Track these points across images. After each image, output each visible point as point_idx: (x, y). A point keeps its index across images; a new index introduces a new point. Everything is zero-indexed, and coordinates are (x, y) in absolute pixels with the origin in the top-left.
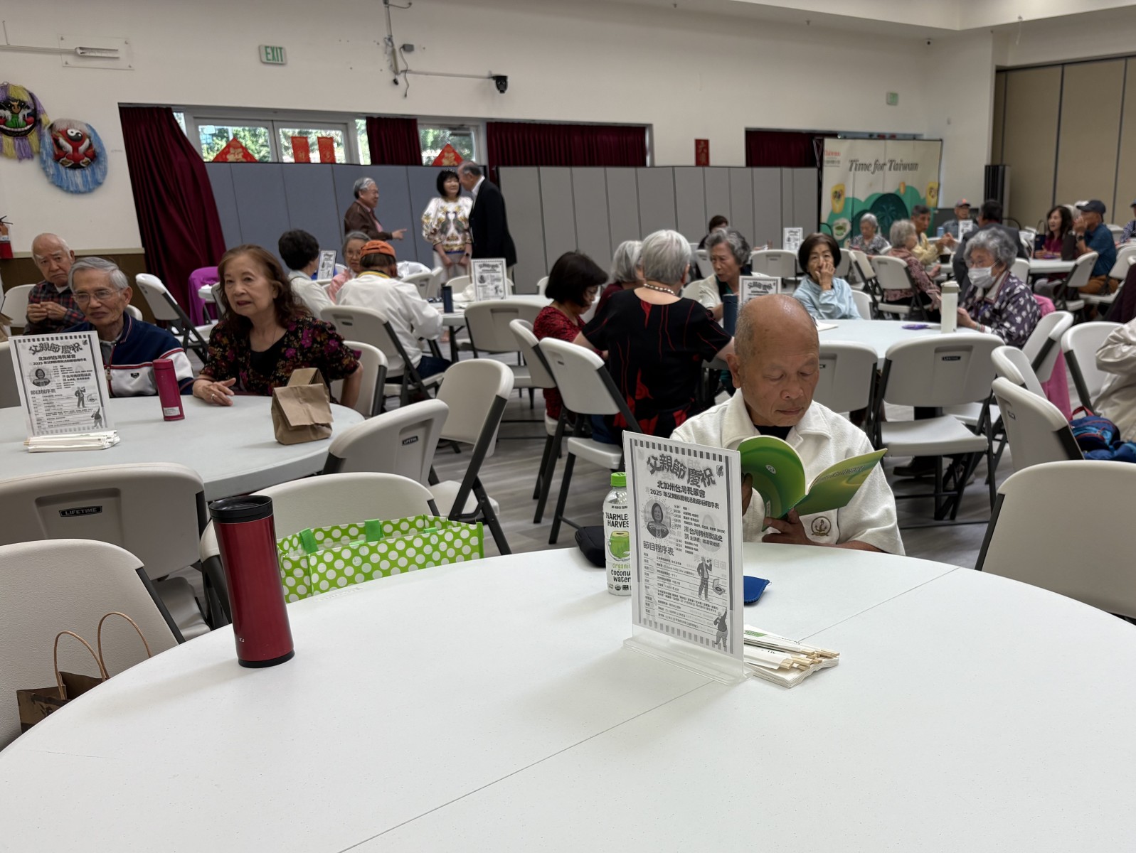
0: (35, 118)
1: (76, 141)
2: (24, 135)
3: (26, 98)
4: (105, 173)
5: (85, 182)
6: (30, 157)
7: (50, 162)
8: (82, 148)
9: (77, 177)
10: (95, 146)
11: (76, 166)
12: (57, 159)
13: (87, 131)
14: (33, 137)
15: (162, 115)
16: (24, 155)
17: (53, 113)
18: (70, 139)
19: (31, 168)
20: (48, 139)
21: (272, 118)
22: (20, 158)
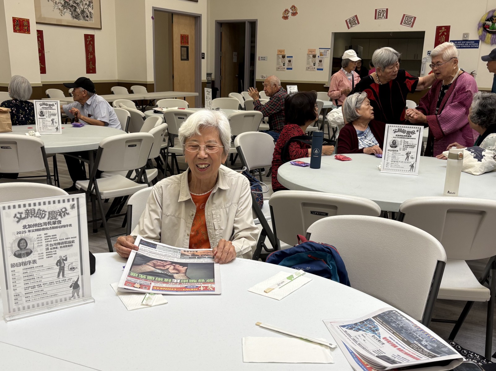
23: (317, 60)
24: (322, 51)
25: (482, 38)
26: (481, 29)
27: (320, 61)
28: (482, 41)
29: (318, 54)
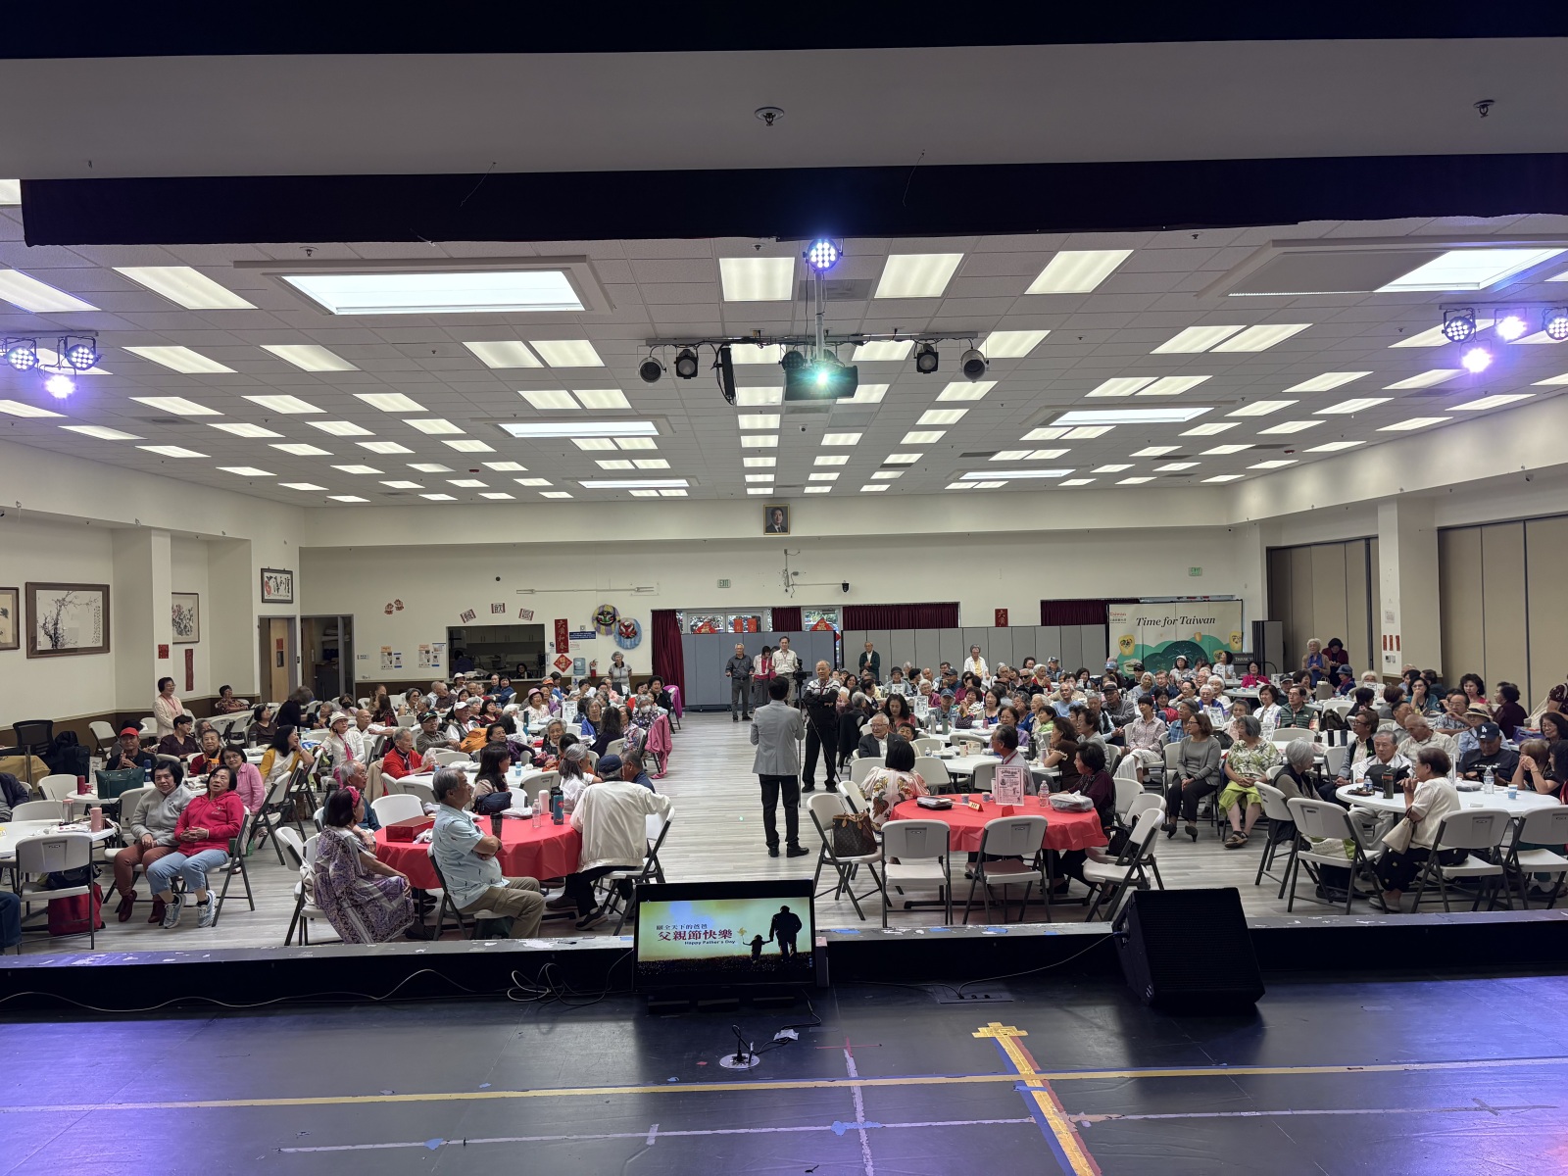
0: (614, 618)
1: (627, 627)
2: (610, 624)
3: (611, 610)
4: (640, 641)
5: (631, 645)
6: (611, 634)
7: (618, 636)
8: (630, 630)
9: (628, 642)
10: (636, 629)
11: (628, 637)
12: (621, 634)
13: (633, 622)
14: (613, 626)
15: (670, 615)
16: (608, 633)
17: (622, 615)
18: (625, 627)
19: (611, 638)
20: (617, 626)
21: (726, 611)
22: (607, 634)
23: (431, 656)
24: (437, 646)
25: (598, 630)
26: (596, 622)
27: (436, 657)
28: (599, 632)
29: (432, 650)
